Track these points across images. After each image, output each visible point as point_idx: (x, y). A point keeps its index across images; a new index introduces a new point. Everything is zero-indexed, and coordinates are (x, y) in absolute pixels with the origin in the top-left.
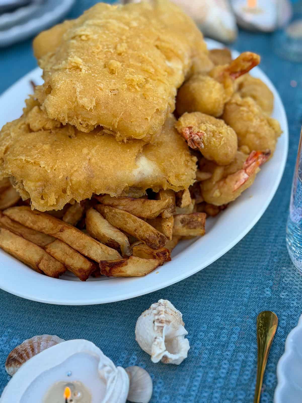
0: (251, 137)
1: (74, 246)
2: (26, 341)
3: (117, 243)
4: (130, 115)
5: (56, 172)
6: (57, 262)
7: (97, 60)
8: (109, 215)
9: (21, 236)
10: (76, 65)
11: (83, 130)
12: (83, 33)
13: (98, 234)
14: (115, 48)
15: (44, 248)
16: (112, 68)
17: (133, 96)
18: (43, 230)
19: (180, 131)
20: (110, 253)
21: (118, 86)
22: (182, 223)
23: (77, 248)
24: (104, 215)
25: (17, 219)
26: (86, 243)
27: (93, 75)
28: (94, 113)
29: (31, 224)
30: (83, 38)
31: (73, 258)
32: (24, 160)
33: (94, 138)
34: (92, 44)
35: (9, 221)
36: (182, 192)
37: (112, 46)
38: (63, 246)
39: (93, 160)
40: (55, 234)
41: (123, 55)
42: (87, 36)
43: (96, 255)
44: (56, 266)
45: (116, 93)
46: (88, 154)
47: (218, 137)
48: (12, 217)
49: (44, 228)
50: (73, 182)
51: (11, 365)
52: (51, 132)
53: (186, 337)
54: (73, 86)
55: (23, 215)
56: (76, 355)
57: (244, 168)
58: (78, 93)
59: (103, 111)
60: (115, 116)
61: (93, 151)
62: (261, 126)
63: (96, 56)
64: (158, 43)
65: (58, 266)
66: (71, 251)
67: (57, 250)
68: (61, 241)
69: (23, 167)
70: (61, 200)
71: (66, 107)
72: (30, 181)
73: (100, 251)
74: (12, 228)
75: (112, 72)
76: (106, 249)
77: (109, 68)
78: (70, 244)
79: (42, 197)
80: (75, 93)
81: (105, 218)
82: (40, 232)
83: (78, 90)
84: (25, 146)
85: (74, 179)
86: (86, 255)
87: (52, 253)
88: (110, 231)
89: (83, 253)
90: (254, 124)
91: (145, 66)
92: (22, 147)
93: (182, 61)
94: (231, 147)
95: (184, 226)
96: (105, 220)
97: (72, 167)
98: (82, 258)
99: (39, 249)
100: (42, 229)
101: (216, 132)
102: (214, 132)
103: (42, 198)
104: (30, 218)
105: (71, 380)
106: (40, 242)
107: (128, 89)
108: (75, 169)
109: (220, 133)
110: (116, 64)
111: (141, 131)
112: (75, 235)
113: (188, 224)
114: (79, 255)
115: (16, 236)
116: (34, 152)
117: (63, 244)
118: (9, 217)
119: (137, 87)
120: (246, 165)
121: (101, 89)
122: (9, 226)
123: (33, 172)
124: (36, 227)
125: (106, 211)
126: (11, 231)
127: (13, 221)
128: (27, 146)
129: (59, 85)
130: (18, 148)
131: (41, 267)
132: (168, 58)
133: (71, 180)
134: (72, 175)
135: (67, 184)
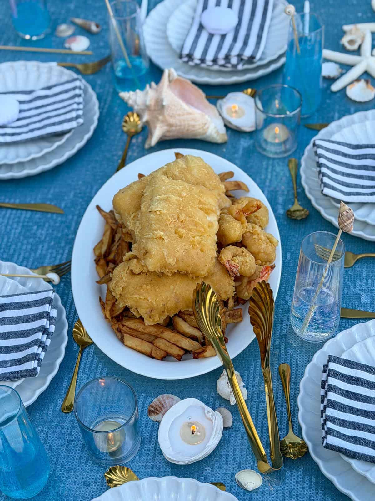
0: (262, 255)
1: (172, 342)
2: (155, 400)
3: (196, 337)
4: (197, 265)
5: (158, 303)
6: (162, 351)
7: (170, 229)
8: (189, 320)
9: (137, 337)
10: (160, 236)
11: (169, 275)
12: (157, 210)
13: (184, 332)
14: (178, 218)
15: (152, 343)
16: (180, 234)
17: (196, 252)
18: (151, 333)
19: (222, 264)
20: (194, 344)
21: (187, 247)
22: (229, 316)
23: (173, 342)
24: (185, 320)
25: (133, 327)
26: (179, 339)
27: (171, 242)
28: (176, 266)
29: (143, 330)
30: (158, 213)
31: (172, 349)
32: (138, 298)
33: (175, 277)
34: (165, 218)
35: (128, 329)
36: (228, 299)
37: (176, 217)
38: (164, 341)
39: (178, 292)
40: (158, 335)
41: (185, 222)
42: (159, 211)
43: (186, 346)
44: (161, 354)
45: (187, 251)
46: (174, 289)
47: (245, 265)
48: (130, 327)
49: (151, 332)
50: (168, 307)
51: (152, 415)
52: (146, 274)
53: (244, 386)
54: (162, 251)
55: (137, 325)
56: (191, 407)
57: (261, 277)
58: (165, 256)
59: (181, 264)
60: (188, 266)
61: (177, 287)
62: (267, 247)
63: (169, 226)
64: (201, 206)
65: (163, 354)
66: (170, 344)
67: (161, 344)
68: (163, 338)
69: (137, 301)
70: (161, 317)
71: (159, 264)
72: (143, 309)
73: (188, 343)
74: (131, 333)
75: (181, 237)
76: (191, 342)
77: (179, 234)
78: (169, 340)
79: (150, 316)
80: (164, 256)
81: (186, 321)
82: (149, 334)
83: (166, 254)
84: (135, 287)
85: (169, 305)
86: (180, 346)
87: (158, 346)
88: (190, 329)
89: (178, 345)
90: (263, 247)
91: (198, 228)
92: (134, 288)
93: (216, 213)
94: (253, 268)
95: (230, 318)
96: (186, 323)
97: (167, 299)
98: (178, 348)
99: (149, 344)
100: (149, 333)
101: (244, 261)
102: (242, 262)
103: (150, 318)
104: (141, 327)
105: (191, 421)
106: (148, 339)
107: (193, 248)
108: (169, 299)
109: (246, 262)
110: (183, 231)
111: (204, 273)
112: (171, 335)
113: (233, 317)
114: (175, 346)
115: (134, 338)
116: (142, 291)
117: (163, 340)
118: (127, 326)
119: (197, 245)
120: (262, 275)
121: (178, 251)
122: (129, 332)
123: (144, 304)
124: (145, 331)
125: (186, 318)
126: (130, 335)
127: (130, 328)
128: (136, 287)
129: (154, 253)
130: (131, 290)
131: (153, 355)
132: (208, 214)
133: (167, 306)
134: (167, 303)
135: (165, 308)
